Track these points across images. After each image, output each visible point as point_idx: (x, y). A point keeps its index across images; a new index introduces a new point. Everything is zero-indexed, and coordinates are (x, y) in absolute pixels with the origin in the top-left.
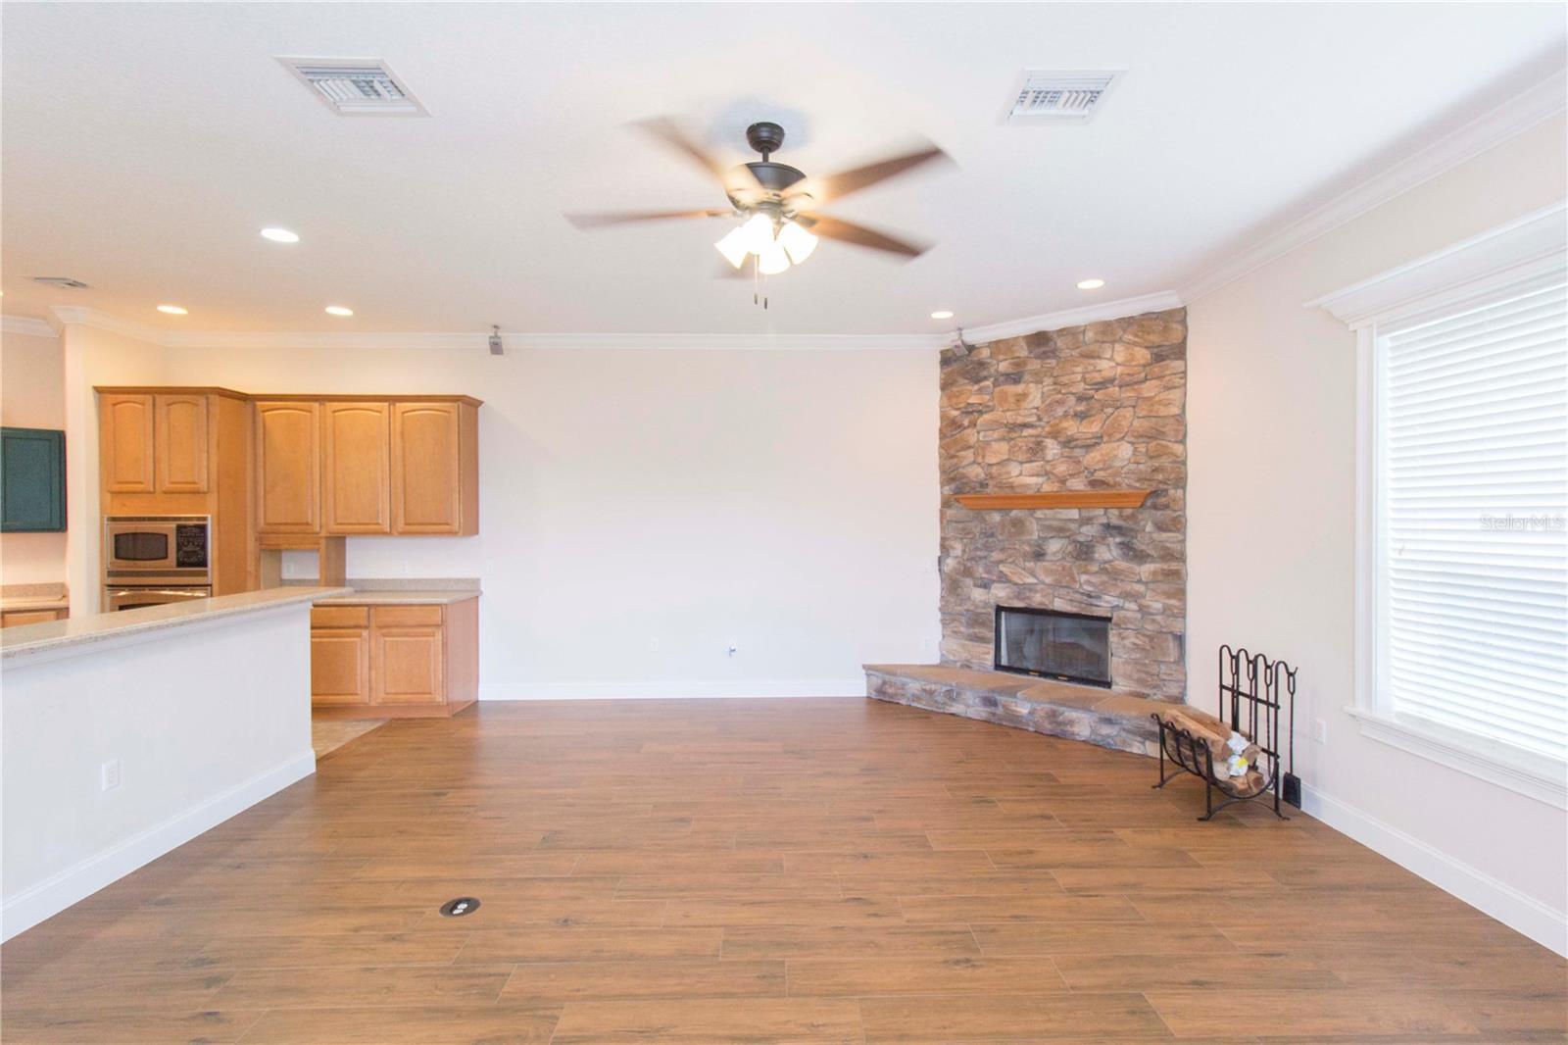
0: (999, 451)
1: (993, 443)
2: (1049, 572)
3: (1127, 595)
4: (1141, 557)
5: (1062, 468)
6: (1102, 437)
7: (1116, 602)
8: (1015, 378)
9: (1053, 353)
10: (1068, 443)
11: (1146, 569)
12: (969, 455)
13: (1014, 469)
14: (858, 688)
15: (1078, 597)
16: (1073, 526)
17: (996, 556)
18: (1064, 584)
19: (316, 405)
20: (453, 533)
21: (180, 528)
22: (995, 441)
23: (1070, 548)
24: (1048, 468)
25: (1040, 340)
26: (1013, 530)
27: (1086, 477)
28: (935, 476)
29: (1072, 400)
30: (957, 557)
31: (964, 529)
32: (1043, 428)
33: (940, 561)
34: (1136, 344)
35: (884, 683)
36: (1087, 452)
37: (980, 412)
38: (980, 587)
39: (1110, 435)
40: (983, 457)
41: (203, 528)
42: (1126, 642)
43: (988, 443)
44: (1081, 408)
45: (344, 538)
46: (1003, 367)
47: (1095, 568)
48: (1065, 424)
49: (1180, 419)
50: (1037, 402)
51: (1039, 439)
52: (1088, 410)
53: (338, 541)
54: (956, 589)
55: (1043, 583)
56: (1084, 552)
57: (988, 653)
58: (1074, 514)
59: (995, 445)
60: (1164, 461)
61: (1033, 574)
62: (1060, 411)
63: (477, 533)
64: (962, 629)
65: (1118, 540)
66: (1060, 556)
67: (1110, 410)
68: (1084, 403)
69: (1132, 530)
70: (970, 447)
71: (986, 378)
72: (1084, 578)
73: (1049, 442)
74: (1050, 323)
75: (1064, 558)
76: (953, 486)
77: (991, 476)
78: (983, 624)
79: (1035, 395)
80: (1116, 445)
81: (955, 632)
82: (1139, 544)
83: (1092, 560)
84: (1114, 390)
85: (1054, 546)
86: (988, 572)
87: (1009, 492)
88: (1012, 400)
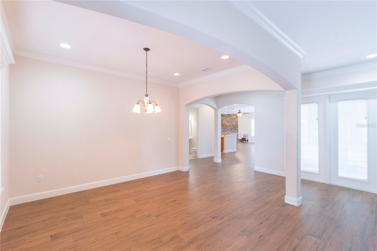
0: (225, 122)
2: (229, 131)
4: (235, 130)
5: (230, 124)
8: (227, 117)
9: (230, 116)
10: (231, 122)
11: (236, 130)
12: (223, 122)
13: (227, 124)
25: (229, 115)
26: (227, 128)
27: (232, 124)
30: (222, 130)
37: (224, 119)
47: (233, 131)
49: (238, 121)
56: (232, 129)
60: (237, 124)
62: (230, 120)
73: (229, 122)
74: (229, 114)
76: (222, 125)
77: (225, 124)
79: (228, 119)
80: (234, 122)
82: (236, 129)
86: (225, 131)
88: (226, 119)
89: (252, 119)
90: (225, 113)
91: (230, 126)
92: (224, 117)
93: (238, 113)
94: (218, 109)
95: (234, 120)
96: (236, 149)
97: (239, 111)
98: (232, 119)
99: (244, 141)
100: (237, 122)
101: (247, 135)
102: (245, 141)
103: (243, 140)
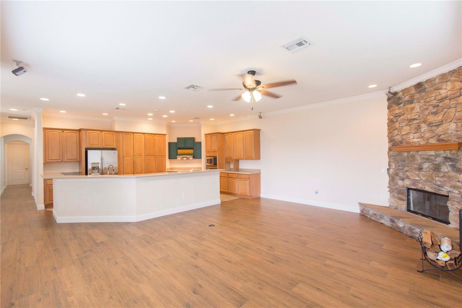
0: (406, 130)
1: (404, 127)
2: (424, 176)
3: (455, 187)
4: (460, 171)
5: (427, 135)
6: (443, 121)
7: (449, 189)
8: (411, 102)
9: (424, 90)
10: (430, 125)
12: (396, 132)
13: (411, 136)
14: (357, 210)
15: (434, 186)
16: (432, 158)
17: (406, 169)
18: (429, 181)
19: (232, 134)
20: (253, 159)
21: (214, 158)
22: (405, 126)
23: (432, 166)
24: (422, 135)
25: (419, 86)
26: (411, 159)
27: (436, 138)
28: (387, 140)
29: (431, 107)
30: (394, 169)
31: (395, 159)
32: (421, 119)
33: (388, 170)
34: (456, 81)
35: (363, 209)
36: (438, 128)
37: (400, 116)
38: (400, 180)
39: (446, 120)
40: (401, 132)
41: (216, 158)
42: (454, 207)
43: (402, 127)
44: (434, 110)
45: (239, 160)
46: (407, 98)
47: (441, 175)
48: (429, 117)
50: (418, 110)
51: (419, 124)
52: (437, 111)
53: (237, 161)
54: (393, 180)
55: (422, 180)
56: (437, 168)
57: (404, 205)
58: (433, 153)
59: (405, 128)
61: (418, 176)
62: (427, 112)
63: (260, 159)
64: (396, 195)
65: (450, 163)
66: (428, 169)
67: (445, 110)
68: (436, 108)
69: (456, 159)
70: (397, 129)
71: (401, 103)
72: (437, 178)
73: (423, 125)
74: (422, 79)
75: (429, 171)
76: (392, 143)
77: (403, 139)
78: (402, 194)
79: (418, 107)
80: (448, 124)
81: (393, 196)
82: (459, 165)
83: (440, 171)
84: (446, 102)
85: (426, 165)
86: (404, 175)
87: (409, 145)
88: (409, 110)
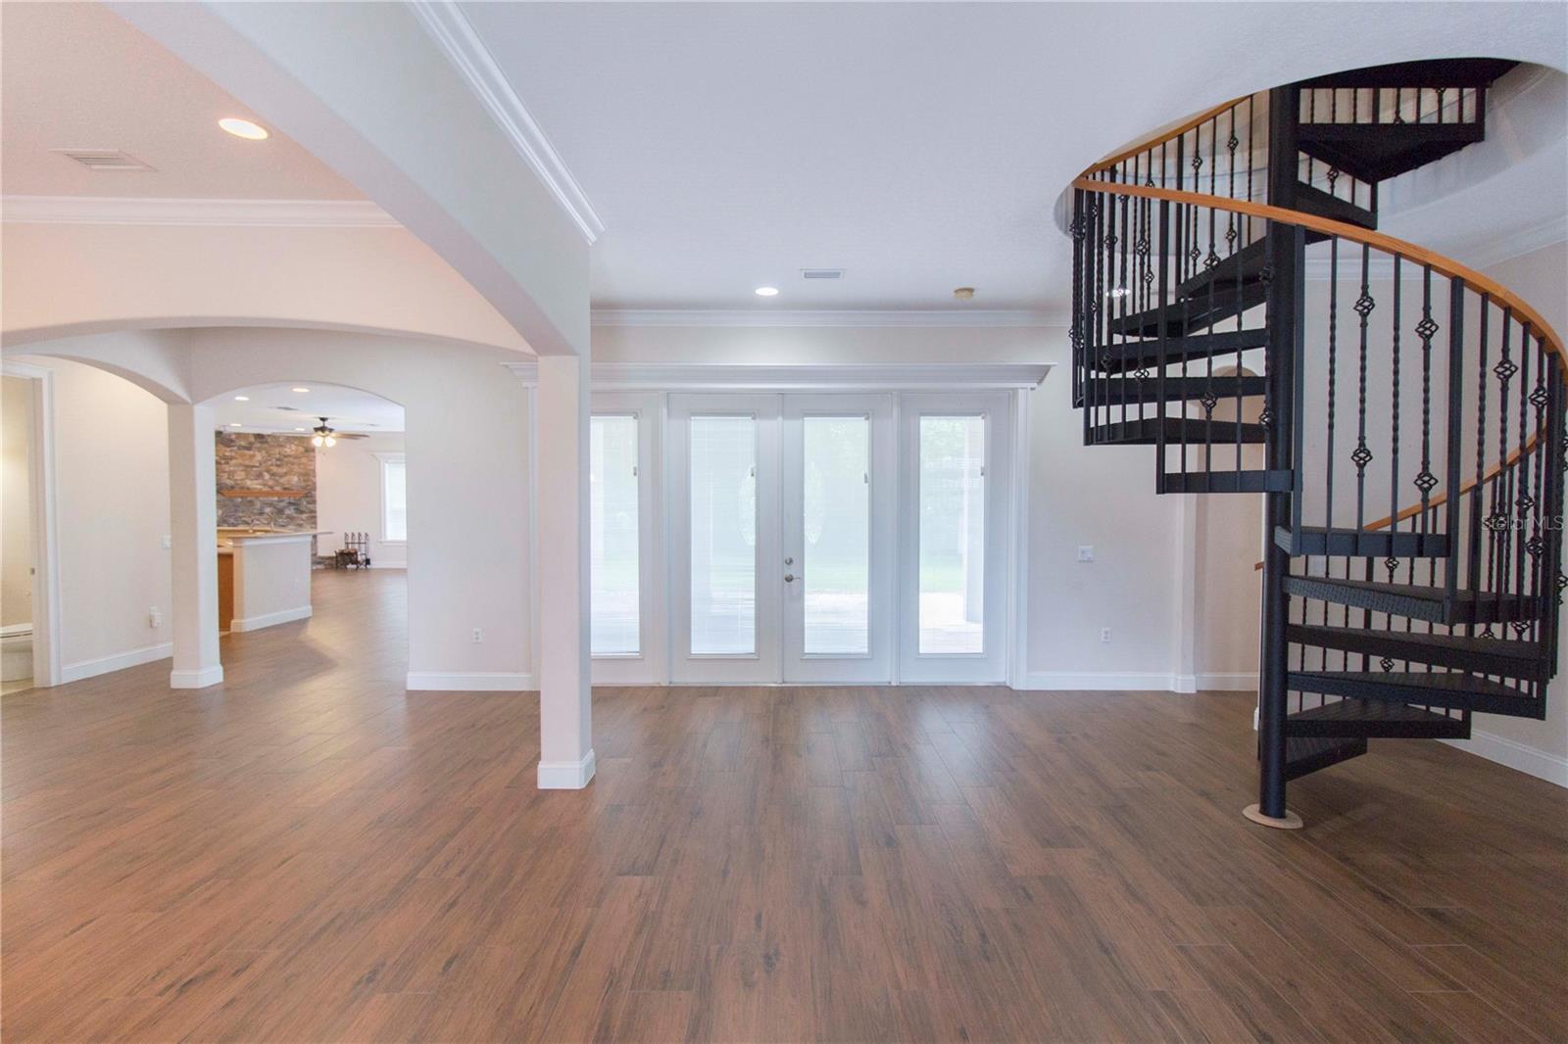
0: (240, 475)
1: (239, 471)
2: (266, 519)
3: (297, 525)
4: (302, 512)
5: (271, 483)
6: (286, 473)
8: (249, 448)
9: (266, 442)
10: (273, 475)
11: (304, 516)
12: (226, 475)
13: (248, 482)
16: (276, 503)
17: (240, 514)
23: (275, 510)
24: (265, 482)
25: (259, 437)
26: (248, 505)
27: (281, 486)
29: (274, 460)
32: (262, 468)
34: (299, 445)
36: (280, 478)
37: (231, 459)
39: (289, 473)
40: (234, 476)
43: (236, 471)
44: (278, 463)
46: (243, 443)
47: (284, 516)
48: (272, 468)
49: (314, 471)
51: (260, 472)
52: (281, 464)
55: (263, 523)
56: (280, 511)
58: (276, 499)
59: (239, 473)
60: (310, 483)
61: (258, 520)
62: (270, 463)
65: (293, 507)
67: (289, 465)
69: (297, 504)
70: (225, 472)
71: (235, 446)
73: (265, 474)
74: (263, 432)
77: (237, 484)
79: (259, 457)
80: (292, 476)
82: (304, 509)
84: (291, 459)
87: (246, 490)
88: (247, 456)
89: (387, 465)
90: (235, 427)
91: (267, 494)
92: (229, 447)
93: (316, 429)
94: (196, 401)
95: (293, 464)
96: (310, 607)
97: (320, 424)
98: (281, 461)
99: (350, 566)
100: (308, 475)
101: (367, 535)
102: (356, 562)
103: (346, 561)
